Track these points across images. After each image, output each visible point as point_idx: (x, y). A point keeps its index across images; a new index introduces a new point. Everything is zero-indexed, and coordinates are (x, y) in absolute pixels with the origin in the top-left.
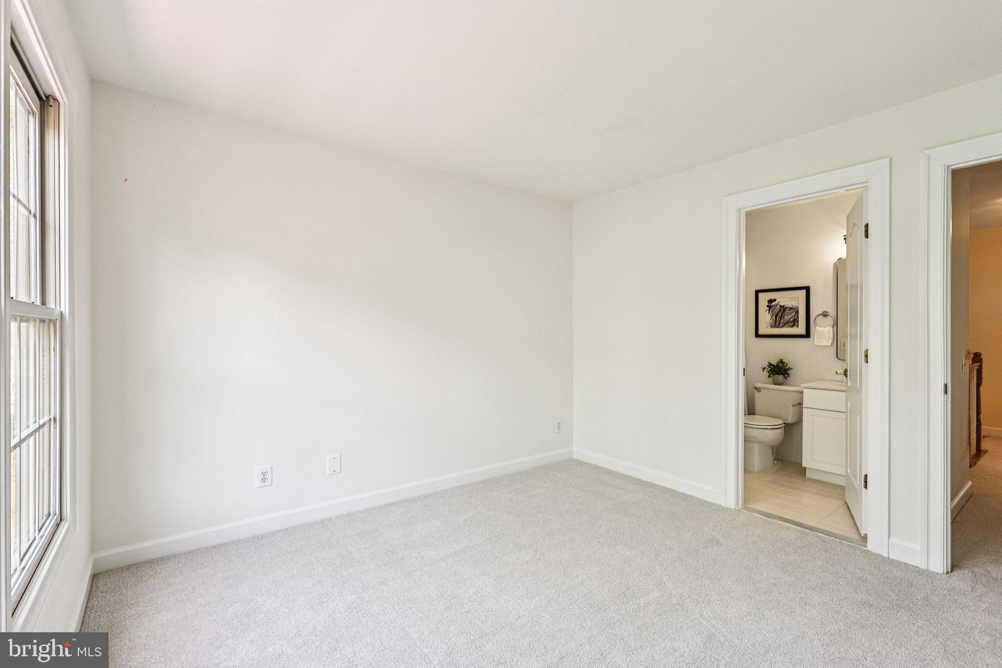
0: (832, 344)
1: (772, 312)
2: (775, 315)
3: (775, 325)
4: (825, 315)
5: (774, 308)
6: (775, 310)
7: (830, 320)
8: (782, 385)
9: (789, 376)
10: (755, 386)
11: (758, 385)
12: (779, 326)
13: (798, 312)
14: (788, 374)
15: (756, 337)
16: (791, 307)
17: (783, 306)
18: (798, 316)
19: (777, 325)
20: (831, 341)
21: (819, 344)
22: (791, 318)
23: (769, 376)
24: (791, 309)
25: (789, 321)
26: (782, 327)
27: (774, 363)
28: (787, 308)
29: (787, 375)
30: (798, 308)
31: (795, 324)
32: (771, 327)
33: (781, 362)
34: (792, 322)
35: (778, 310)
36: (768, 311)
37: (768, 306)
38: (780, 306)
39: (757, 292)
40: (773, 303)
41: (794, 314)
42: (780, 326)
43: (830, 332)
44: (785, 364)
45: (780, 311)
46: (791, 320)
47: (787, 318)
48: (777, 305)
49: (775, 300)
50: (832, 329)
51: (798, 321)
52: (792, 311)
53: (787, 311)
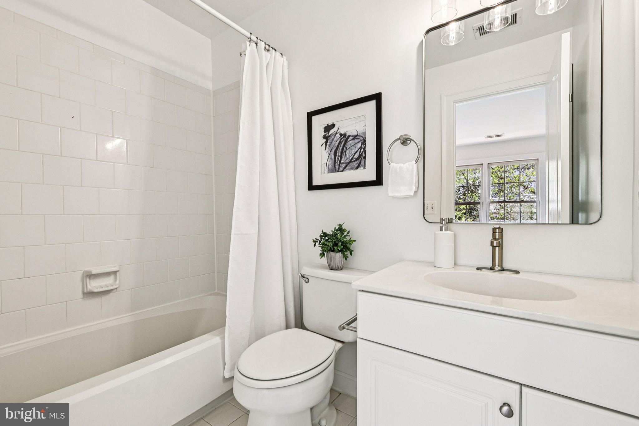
0: (416, 192)
1: (329, 146)
2: (333, 150)
3: (335, 168)
4: (405, 141)
5: (333, 140)
6: (333, 143)
7: (412, 150)
8: (341, 270)
9: (351, 254)
10: (303, 272)
11: (306, 271)
12: (339, 169)
13: (365, 141)
14: (349, 249)
15: (309, 190)
16: (355, 134)
17: (345, 135)
18: (364, 148)
19: (337, 167)
20: (414, 189)
21: (396, 194)
22: (355, 154)
23: (322, 255)
24: (355, 137)
25: (352, 159)
26: (342, 171)
27: (329, 232)
28: (349, 136)
29: (348, 253)
30: (364, 134)
31: (361, 162)
32: (330, 171)
33: (340, 229)
34: (357, 159)
35: (338, 142)
36: (324, 145)
37: (324, 137)
38: (341, 135)
39: (310, 115)
40: (332, 131)
41: (359, 145)
42: (341, 169)
43: (413, 171)
44: (346, 233)
45: (340, 142)
46: (356, 156)
47: (349, 154)
48: (336, 133)
49: (333, 126)
50: (415, 166)
51: (365, 158)
52: (356, 141)
53: (350, 143)
